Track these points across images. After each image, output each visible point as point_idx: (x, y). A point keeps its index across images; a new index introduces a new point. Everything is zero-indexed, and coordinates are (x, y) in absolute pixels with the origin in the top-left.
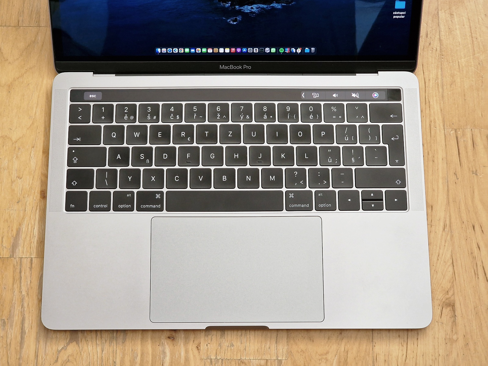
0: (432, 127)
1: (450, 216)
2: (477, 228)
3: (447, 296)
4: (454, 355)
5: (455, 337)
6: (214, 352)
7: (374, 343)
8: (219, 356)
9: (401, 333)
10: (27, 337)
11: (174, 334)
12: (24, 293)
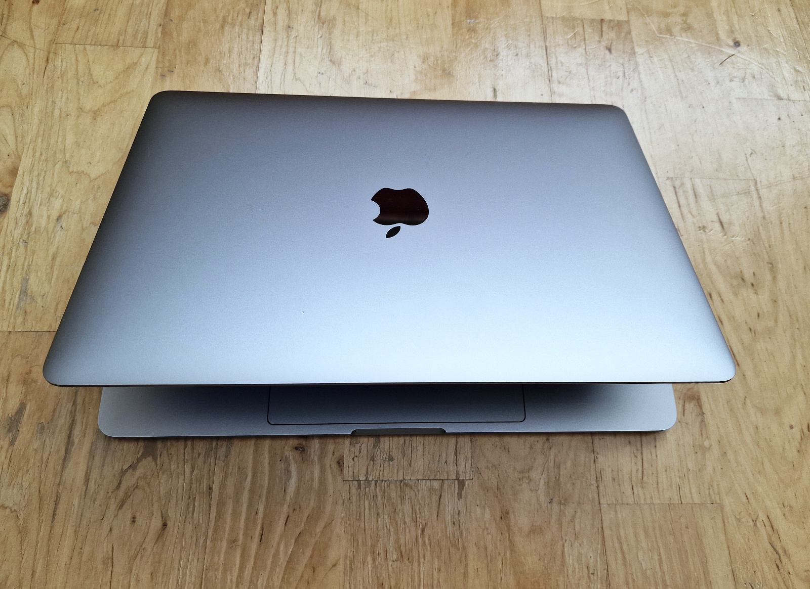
2: (715, 297)
4: (709, 469)
5: (706, 444)
6: (364, 470)
7: (596, 453)
8: (371, 475)
9: (632, 438)
10: (75, 449)
11: (303, 442)
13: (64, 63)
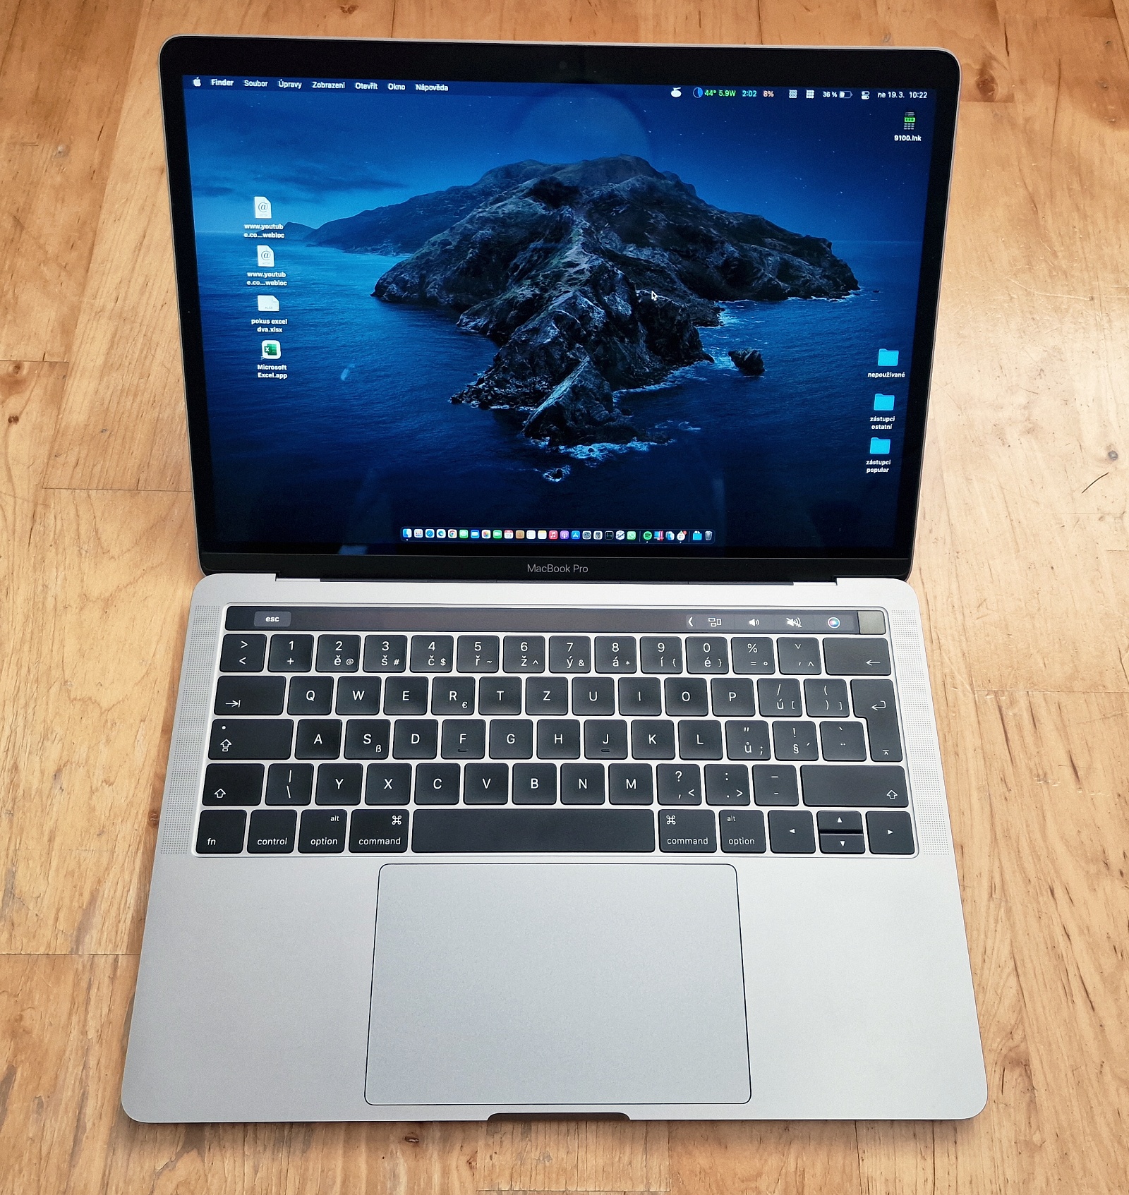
0: (948, 686)
1: (1001, 867)
2: (1059, 892)
3: (1011, 1044)
4: (1040, 1181)
5: (1037, 1138)
6: (507, 1173)
7: (861, 1152)
8: (518, 1183)
9: (919, 1129)
10: (87, 1138)
11: (417, 1130)
12: (92, 1034)
13: (59, 523)
